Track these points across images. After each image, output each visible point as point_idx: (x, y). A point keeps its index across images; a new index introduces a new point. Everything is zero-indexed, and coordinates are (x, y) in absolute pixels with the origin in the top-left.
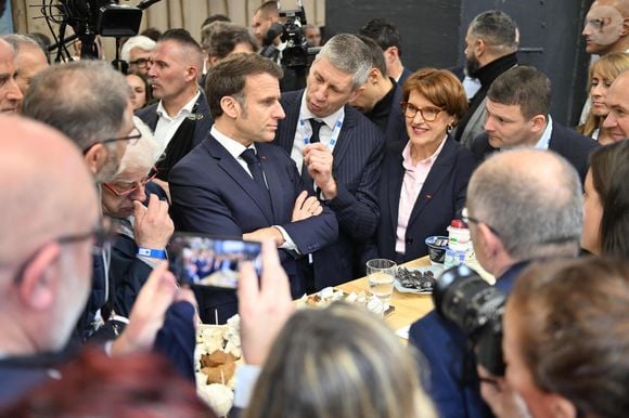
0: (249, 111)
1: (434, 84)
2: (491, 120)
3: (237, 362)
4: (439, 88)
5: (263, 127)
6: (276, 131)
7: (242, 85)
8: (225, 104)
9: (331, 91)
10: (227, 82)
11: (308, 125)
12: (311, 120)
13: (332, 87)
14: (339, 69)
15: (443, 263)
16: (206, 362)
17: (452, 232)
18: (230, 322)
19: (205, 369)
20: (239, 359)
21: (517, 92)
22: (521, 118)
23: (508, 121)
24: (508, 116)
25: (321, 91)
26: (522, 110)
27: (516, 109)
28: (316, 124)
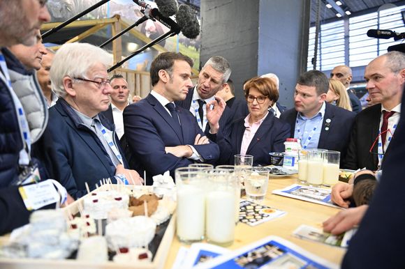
0: (174, 79)
1: (262, 84)
2: (299, 95)
3: (160, 201)
4: (265, 85)
5: (181, 90)
6: (187, 94)
7: (171, 65)
8: (160, 74)
9: (212, 83)
10: (163, 62)
11: (197, 103)
12: (198, 100)
13: (213, 80)
14: (217, 71)
15: (281, 165)
16: (133, 202)
17: (287, 144)
18: (155, 178)
19: (132, 207)
20: (161, 199)
21: (314, 80)
22: (315, 94)
23: (309, 96)
24: (309, 93)
25: (207, 82)
26: (316, 89)
27: (314, 88)
28: (201, 103)
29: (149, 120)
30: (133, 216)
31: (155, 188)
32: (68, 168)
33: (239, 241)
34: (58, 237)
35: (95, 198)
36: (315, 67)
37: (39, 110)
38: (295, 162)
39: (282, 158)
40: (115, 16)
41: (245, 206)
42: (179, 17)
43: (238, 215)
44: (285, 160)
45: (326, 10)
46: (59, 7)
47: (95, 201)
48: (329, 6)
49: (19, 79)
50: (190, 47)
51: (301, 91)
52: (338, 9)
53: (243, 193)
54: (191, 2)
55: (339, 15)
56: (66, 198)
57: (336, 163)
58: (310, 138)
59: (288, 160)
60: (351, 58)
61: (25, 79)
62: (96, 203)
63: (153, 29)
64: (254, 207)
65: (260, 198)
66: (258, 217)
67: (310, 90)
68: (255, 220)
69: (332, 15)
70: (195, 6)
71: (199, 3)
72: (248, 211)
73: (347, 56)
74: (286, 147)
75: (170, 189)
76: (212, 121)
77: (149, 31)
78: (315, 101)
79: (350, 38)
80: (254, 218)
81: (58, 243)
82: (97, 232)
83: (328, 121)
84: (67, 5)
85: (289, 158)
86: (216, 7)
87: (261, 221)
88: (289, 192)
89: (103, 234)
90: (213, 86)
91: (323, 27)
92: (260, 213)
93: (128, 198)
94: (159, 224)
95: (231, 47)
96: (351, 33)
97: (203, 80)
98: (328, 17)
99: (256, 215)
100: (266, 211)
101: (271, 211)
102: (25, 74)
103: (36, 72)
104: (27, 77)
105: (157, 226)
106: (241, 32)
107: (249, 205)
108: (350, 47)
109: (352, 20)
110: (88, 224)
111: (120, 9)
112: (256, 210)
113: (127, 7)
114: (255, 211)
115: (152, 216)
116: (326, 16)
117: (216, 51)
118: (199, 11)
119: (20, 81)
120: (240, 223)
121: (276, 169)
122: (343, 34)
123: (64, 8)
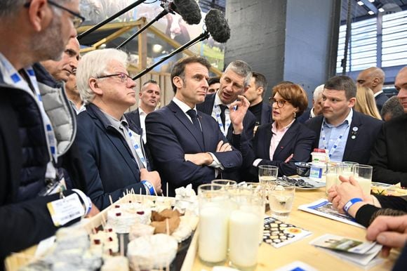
0: (187, 83)
2: (327, 101)
3: (181, 217)
5: (195, 92)
8: (175, 80)
9: (235, 87)
11: (218, 108)
12: (220, 106)
13: (235, 84)
14: (239, 75)
15: (308, 176)
16: (155, 217)
17: (315, 155)
18: (177, 191)
19: (154, 223)
20: (183, 215)
21: (343, 84)
22: (345, 99)
23: (338, 100)
24: (338, 97)
25: (229, 87)
26: (346, 93)
27: (343, 93)
28: (223, 108)
29: (169, 127)
30: (155, 233)
31: (177, 201)
32: (95, 169)
33: (262, 265)
34: (80, 257)
35: (118, 210)
36: (344, 70)
37: (68, 123)
38: (323, 173)
39: (308, 169)
40: (141, 18)
41: (269, 224)
42: (209, 21)
43: (262, 234)
44: (312, 171)
45: (357, 7)
46: (89, 10)
47: (118, 215)
48: (360, 3)
49: (49, 92)
50: (214, 48)
51: (330, 96)
52: (371, 6)
53: (268, 207)
54: (216, 2)
55: (371, 13)
56: (90, 208)
57: (368, 178)
58: (335, 147)
59: (315, 171)
60: (384, 58)
61: (55, 92)
62: (119, 217)
63: (178, 31)
64: (279, 225)
65: (285, 214)
66: (283, 237)
67: (340, 94)
68: (279, 241)
69: (363, 13)
70: (220, 7)
71: (225, 3)
72: (272, 229)
73: (379, 55)
74: (313, 158)
75: (192, 203)
76: (235, 121)
77: (174, 32)
78: (344, 105)
79: (383, 37)
80: (279, 238)
81: (82, 263)
82: (119, 251)
83: (355, 129)
84: (96, 9)
85: (316, 169)
86: (241, 9)
87: (286, 242)
88: (315, 208)
89: (125, 254)
90: (236, 90)
91: (354, 25)
92: (285, 232)
93: (151, 212)
94: (180, 242)
95: (257, 49)
96: (384, 32)
97: (224, 85)
98: (359, 15)
99: (281, 234)
100: (291, 230)
101: (296, 231)
102: (55, 87)
103: (64, 84)
104: (56, 89)
105: (179, 244)
106: (267, 34)
107: (274, 222)
108: (383, 47)
109: (385, 17)
110: (111, 239)
111: (146, 12)
112: (281, 229)
113: (153, 9)
114: (279, 230)
115: (174, 234)
116: (357, 14)
117: (240, 53)
118: (224, 11)
119: (50, 94)
120: (264, 243)
121: (303, 181)
122: (376, 32)
123: (93, 11)
